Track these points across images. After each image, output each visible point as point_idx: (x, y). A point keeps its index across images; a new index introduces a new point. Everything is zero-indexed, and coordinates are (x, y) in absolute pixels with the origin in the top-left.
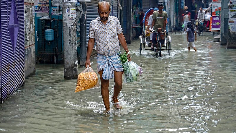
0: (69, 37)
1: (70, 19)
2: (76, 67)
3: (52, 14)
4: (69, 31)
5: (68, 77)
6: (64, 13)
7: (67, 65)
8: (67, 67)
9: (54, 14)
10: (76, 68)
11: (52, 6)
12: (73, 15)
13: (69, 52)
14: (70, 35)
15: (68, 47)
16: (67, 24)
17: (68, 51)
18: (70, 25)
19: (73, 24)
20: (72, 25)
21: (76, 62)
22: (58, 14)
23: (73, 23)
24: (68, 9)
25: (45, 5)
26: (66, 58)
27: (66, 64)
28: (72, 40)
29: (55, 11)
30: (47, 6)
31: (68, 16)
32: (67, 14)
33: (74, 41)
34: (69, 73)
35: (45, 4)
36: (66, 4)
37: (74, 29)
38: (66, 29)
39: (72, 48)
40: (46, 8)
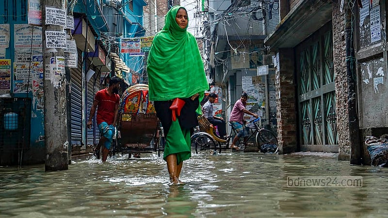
0: (54, 103)
1: (57, 74)
2: (66, 150)
3: (15, 90)
4: (55, 93)
5: (53, 166)
6: (46, 65)
7: (51, 147)
8: (52, 151)
9: (19, 91)
10: (65, 152)
11: (15, 80)
12: (61, 68)
13: (55, 126)
14: (57, 99)
15: (53, 118)
16: (52, 82)
17: (52, 126)
18: (56, 84)
19: (60, 82)
20: (59, 84)
21: (66, 143)
22: (24, 91)
23: (61, 80)
24: (53, 58)
25: (4, 79)
26: (48, 137)
27: (49, 147)
28: (59, 108)
29: (20, 86)
30: (7, 79)
31: (53, 69)
32: (52, 66)
33: (63, 109)
34: (53, 160)
35: (4, 76)
36: (49, 51)
37: (62, 89)
38: (49, 89)
39: (60, 119)
40: (5, 83)
